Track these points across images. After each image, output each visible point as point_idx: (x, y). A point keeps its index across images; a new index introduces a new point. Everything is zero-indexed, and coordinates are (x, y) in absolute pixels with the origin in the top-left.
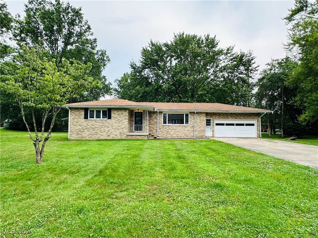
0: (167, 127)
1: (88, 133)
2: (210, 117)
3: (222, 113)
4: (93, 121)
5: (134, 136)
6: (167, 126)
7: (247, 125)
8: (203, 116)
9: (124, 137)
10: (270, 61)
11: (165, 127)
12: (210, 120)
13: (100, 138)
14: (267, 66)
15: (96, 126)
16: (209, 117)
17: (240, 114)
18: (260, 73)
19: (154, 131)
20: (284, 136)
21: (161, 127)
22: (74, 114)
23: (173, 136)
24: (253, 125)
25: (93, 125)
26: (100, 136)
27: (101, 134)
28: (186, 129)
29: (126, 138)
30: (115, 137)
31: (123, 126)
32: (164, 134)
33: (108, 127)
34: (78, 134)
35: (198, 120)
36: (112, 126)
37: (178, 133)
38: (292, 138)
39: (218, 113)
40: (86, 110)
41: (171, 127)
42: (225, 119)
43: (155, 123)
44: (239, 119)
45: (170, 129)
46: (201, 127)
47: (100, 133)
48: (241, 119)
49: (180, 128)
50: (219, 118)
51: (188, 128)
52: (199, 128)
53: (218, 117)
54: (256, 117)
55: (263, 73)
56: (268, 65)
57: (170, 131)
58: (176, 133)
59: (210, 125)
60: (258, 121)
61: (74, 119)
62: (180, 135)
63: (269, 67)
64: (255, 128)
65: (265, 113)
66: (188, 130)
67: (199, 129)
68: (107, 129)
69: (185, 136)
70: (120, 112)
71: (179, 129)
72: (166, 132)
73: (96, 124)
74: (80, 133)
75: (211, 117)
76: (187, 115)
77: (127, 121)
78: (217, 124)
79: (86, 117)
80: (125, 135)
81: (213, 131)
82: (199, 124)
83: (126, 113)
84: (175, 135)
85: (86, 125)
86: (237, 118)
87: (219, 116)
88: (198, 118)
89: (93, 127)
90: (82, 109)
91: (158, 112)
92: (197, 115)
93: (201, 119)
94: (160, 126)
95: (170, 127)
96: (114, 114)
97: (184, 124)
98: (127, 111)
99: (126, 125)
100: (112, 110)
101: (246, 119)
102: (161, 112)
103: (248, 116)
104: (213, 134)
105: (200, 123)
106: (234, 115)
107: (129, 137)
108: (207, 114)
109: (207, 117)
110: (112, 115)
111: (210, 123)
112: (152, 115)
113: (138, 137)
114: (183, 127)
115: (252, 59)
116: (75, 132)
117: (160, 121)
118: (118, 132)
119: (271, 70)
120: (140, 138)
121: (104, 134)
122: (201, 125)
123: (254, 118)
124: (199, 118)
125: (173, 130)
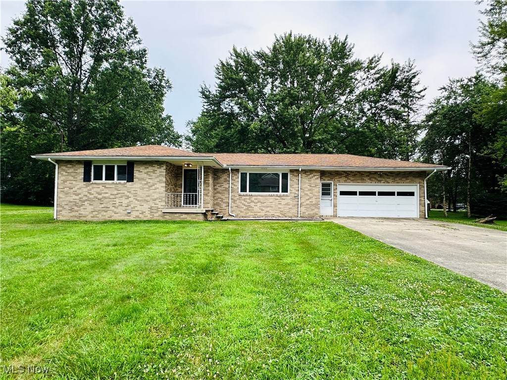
0: (248, 198)
1: (90, 208)
2: (328, 180)
3: (351, 172)
4: (101, 186)
5: (177, 215)
6: (247, 195)
7: (400, 194)
8: (316, 177)
9: (157, 216)
10: (446, 83)
11: (243, 197)
12: (329, 185)
13: (113, 219)
14: (441, 91)
15: (107, 195)
16: (326, 179)
17: (386, 174)
18: (430, 105)
19: (224, 205)
20: (473, 215)
21: (236, 198)
22: (64, 174)
23: (259, 214)
24: (412, 194)
25: (100, 194)
26: (113, 214)
27: (116, 210)
28: (283, 202)
29: (161, 219)
30: (141, 215)
31: (156, 196)
32: (241, 212)
33: (128, 197)
34: (72, 210)
35: (307, 185)
36: (135, 195)
37: (268, 209)
38: (486, 219)
39: (344, 172)
40: (87, 164)
41: (255, 197)
42: (358, 182)
43: (225, 190)
44: (384, 183)
45: (252, 202)
46: (311, 198)
47: (113, 208)
48: (389, 183)
49: (271, 199)
50: (345, 181)
51: (288, 200)
52: (308, 199)
53: (345, 179)
54: (418, 180)
55: (434, 105)
56: (444, 90)
57: (252, 204)
58: (263, 208)
59: (329, 194)
60: (421, 187)
61: (65, 181)
62: (272, 213)
63: (446, 94)
64: (415, 200)
65: (435, 171)
66: (287, 204)
67: (308, 202)
68: (125, 202)
69: (280, 215)
70: (150, 169)
71: (271, 201)
72: (245, 207)
73: (106, 190)
74: (76, 208)
75: (331, 179)
76: (285, 176)
77: (164, 185)
78: (342, 193)
79: (87, 178)
80: (160, 213)
81: (335, 206)
82: (308, 193)
83: (162, 171)
84: (263, 213)
85: (86, 194)
86: (380, 181)
87: (346, 177)
88: (306, 180)
89: (100, 197)
90: (79, 162)
91: (230, 169)
92: (304, 175)
93: (312, 182)
94: (234, 196)
95: (253, 199)
96: (139, 173)
97: (280, 193)
98: (163, 167)
99: (162, 193)
100: (135, 165)
101: (397, 183)
102: (237, 170)
103: (403, 177)
104: (335, 211)
105: (309, 190)
106: (375, 176)
107: (168, 217)
108: (323, 174)
109: (324, 180)
110: (136, 174)
111: (329, 190)
112: (219, 174)
113: (184, 216)
114: (277, 198)
115: (414, 77)
116: (67, 207)
117: (235, 187)
118: (146, 207)
119: (448, 98)
120: (188, 218)
121: (120, 210)
122: (310, 195)
123: (412, 182)
124: (307, 182)
125: (259, 204)
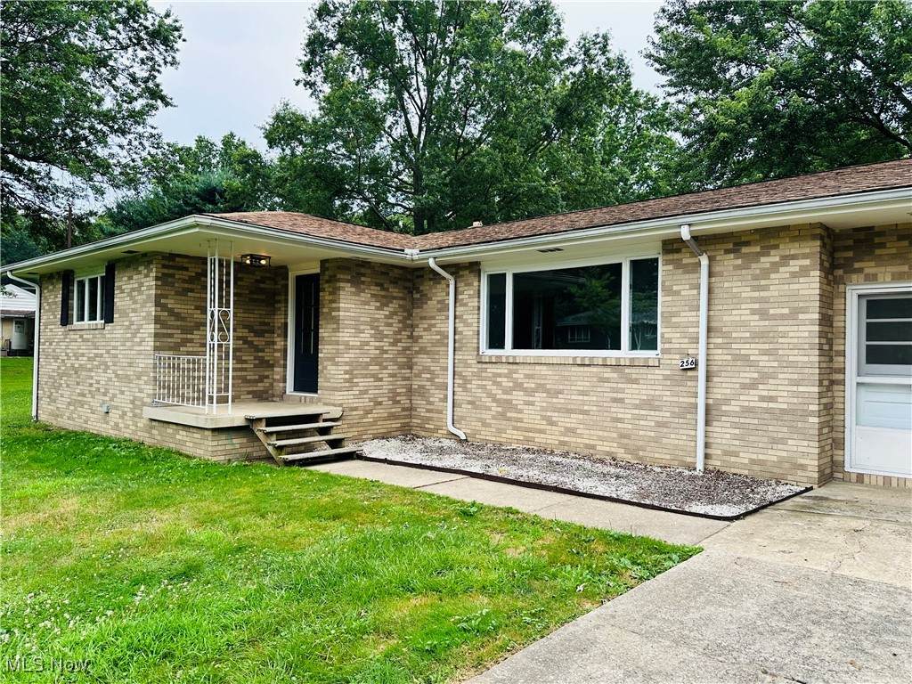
1: (66, 395)
2: (899, 278)
9: (141, 429)
11: (492, 369)
15: (84, 361)
25: (77, 358)
26: (89, 413)
27: (92, 402)
28: (633, 393)
29: (147, 438)
30: (120, 423)
31: (141, 364)
33: (107, 368)
34: (50, 398)
35: (743, 313)
36: (115, 361)
40: (66, 280)
43: (438, 342)
47: (90, 398)
51: (651, 385)
52: (753, 385)
66: (649, 404)
67: (751, 399)
68: (103, 379)
70: (135, 280)
74: (54, 393)
76: (645, 273)
77: (153, 328)
79: (64, 317)
80: (146, 419)
82: (752, 350)
83: (151, 284)
85: (64, 356)
88: (737, 286)
89: (77, 364)
90: (58, 275)
91: (431, 263)
93: (773, 292)
94: (466, 364)
96: (121, 294)
97: (625, 352)
98: (152, 271)
99: (149, 357)
100: (116, 273)
102: (475, 268)
107: (156, 435)
112: (425, 288)
114: (608, 373)
117: (468, 332)
118: (127, 399)
120: (189, 442)
121: (97, 402)
124: (747, 293)
125: (539, 398)
